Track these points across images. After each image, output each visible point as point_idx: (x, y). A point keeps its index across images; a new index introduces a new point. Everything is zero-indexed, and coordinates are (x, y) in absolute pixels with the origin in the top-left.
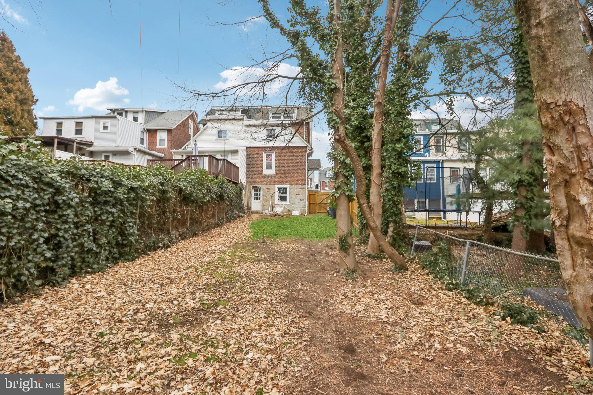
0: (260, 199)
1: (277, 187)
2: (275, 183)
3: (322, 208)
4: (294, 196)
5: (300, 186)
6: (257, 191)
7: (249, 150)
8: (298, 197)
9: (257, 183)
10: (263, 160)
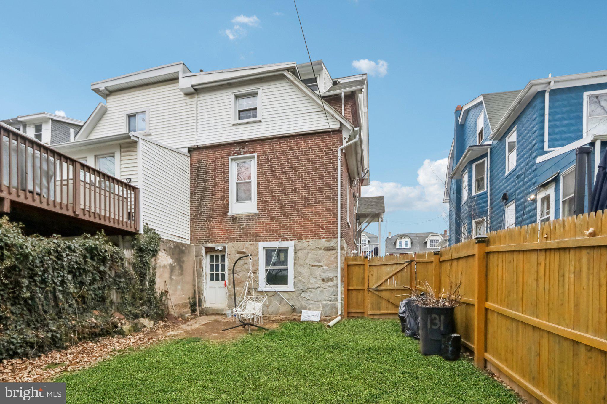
0: (223, 279)
1: (262, 245)
2: (258, 237)
3: (384, 304)
4: (305, 271)
5: (324, 242)
6: (217, 260)
7: (197, 156)
8: (318, 271)
9: (216, 240)
10: (227, 178)
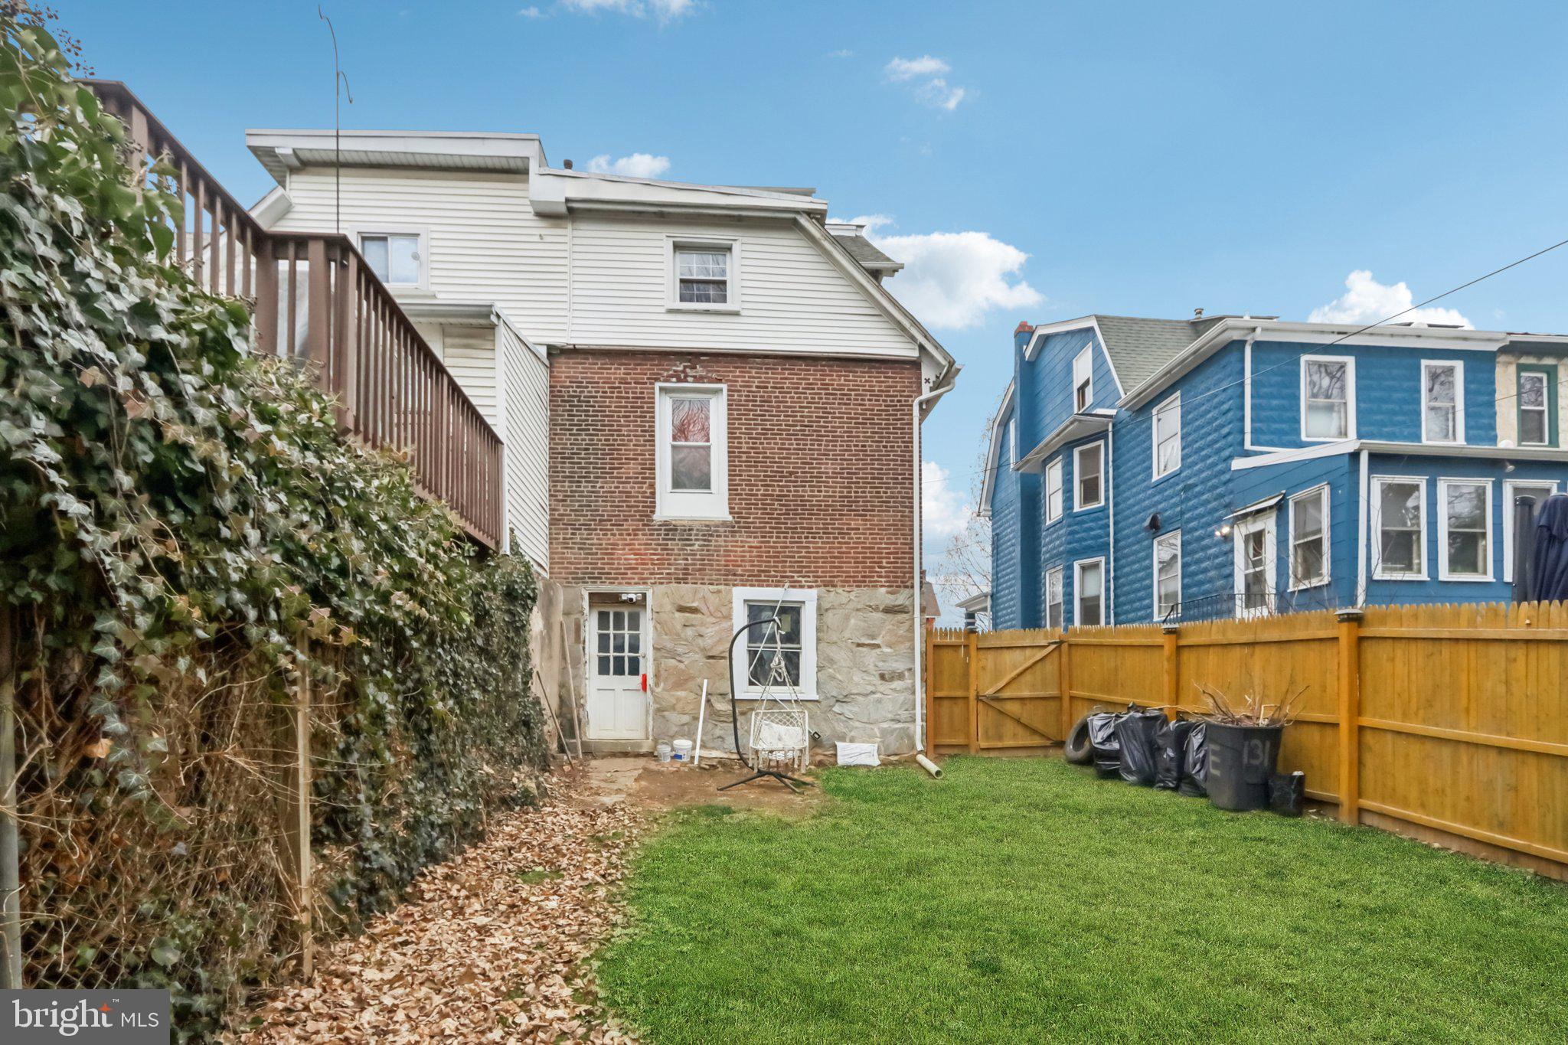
0: (634, 670)
1: (741, 595)
2: (731, 576)
3: (1009, 727)
4: (841, 656)
5: (882, 595)
6: (619, 625)
7: (567, 369)
8: (870, 657)
9: (622, 576)
10: (651, 431)
